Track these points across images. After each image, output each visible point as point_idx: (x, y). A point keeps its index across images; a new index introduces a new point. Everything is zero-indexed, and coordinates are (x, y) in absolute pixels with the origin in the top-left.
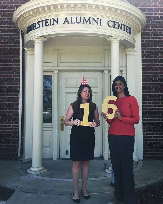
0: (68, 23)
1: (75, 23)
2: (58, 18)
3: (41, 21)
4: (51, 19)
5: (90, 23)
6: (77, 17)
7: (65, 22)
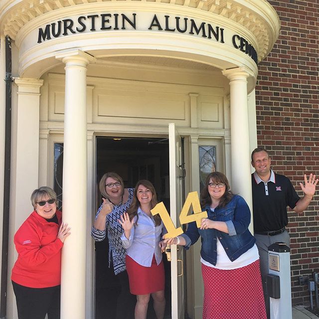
0: (160, 29)
1: (174, 30)
2: (134, 15)
3: (88, 17)
4: (116, 15)
5: (204, 36)
6: (178, 19)
7: (152, 25)
